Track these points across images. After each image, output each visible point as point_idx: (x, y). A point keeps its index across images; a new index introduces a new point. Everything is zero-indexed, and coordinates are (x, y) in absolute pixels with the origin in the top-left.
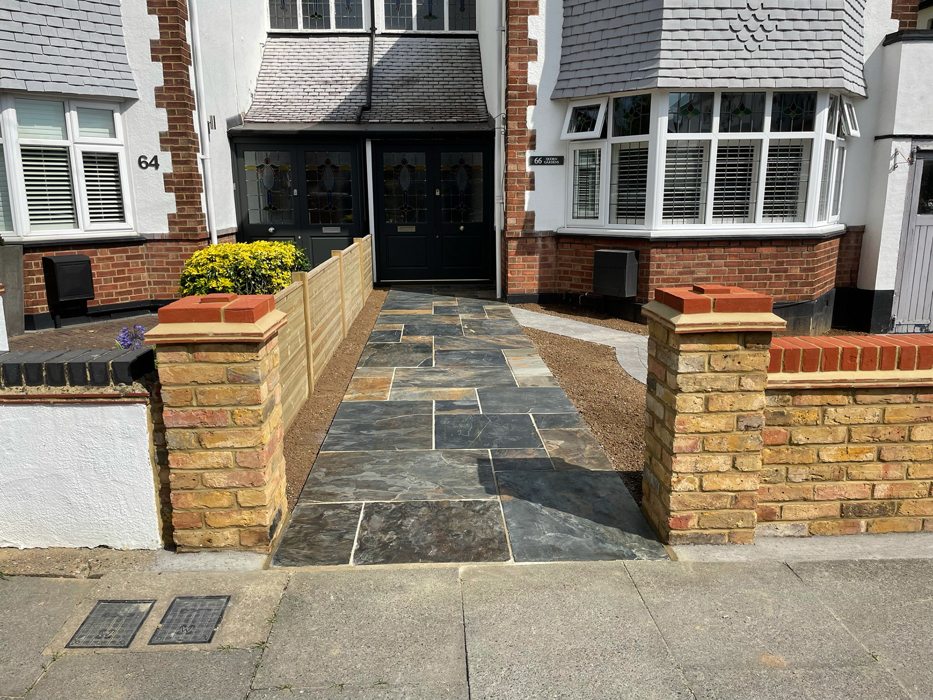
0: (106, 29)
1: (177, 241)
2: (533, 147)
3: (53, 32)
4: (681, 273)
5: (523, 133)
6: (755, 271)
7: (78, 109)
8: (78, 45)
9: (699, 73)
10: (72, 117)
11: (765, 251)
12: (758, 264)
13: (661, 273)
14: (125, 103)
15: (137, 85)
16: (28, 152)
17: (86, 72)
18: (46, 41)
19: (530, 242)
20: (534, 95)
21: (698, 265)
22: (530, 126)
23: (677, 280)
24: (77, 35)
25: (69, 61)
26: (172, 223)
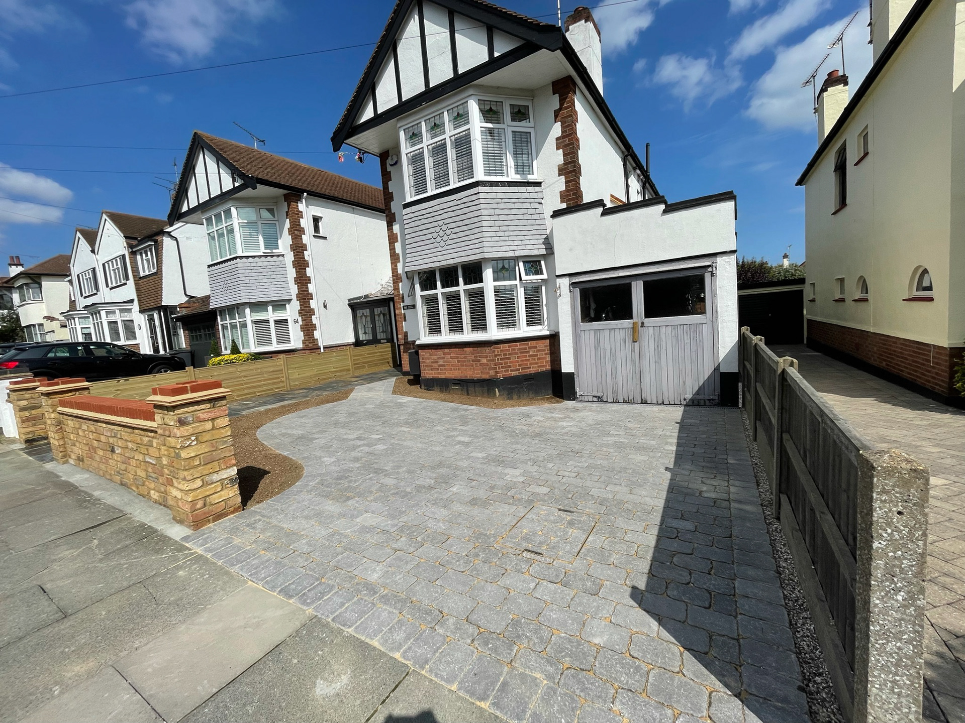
0: (281, 276)
1: (305, 350)
2: (403, 302)
3: (261, 281)
4: (432, 362)
5: (399, 295)
6: (464, 361)
7: (272, 306)
8: (270, 283)
9: (421, 262)
10: (270, 308)
11: (468, 350)
12: (465, 357)
13: (424, 362)
14: (289, 301)
15: (292, 294)
16: (256, 322)
17: (273, 292)
18: (258, 284)
19: (408, 346)
20: (401, 278)
21: (438, 358)
22: (401, 292)
23: (432, 366)
24: (269, 280)
25: (267, 290)
26: (303, 343)
